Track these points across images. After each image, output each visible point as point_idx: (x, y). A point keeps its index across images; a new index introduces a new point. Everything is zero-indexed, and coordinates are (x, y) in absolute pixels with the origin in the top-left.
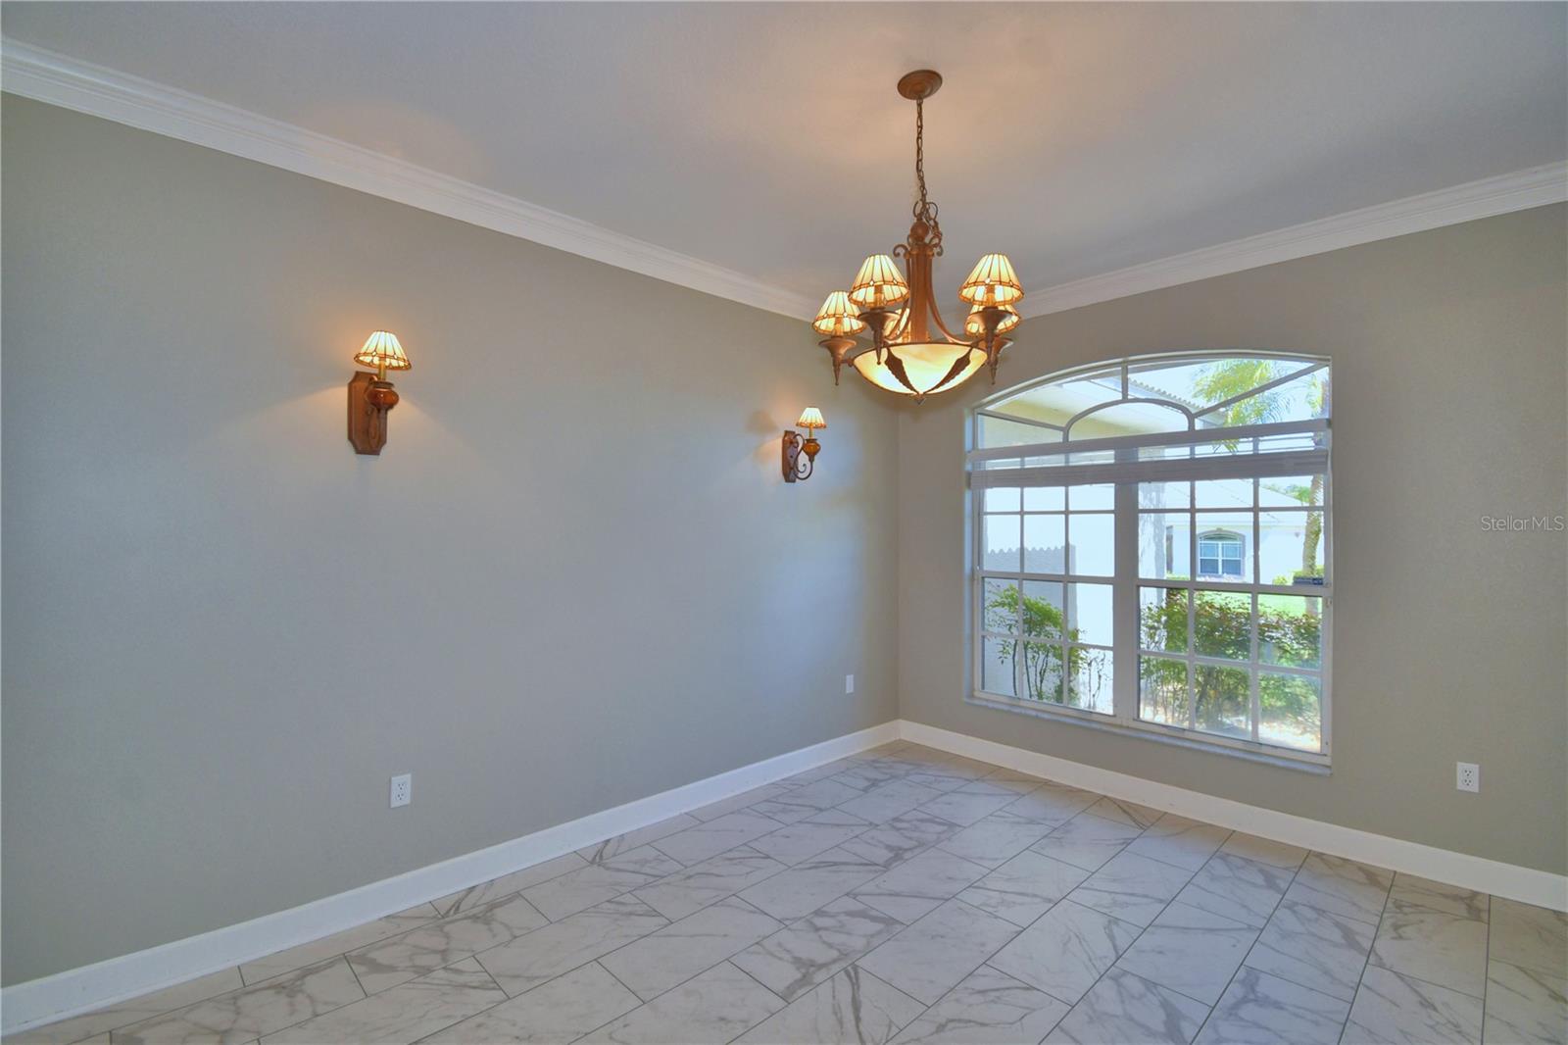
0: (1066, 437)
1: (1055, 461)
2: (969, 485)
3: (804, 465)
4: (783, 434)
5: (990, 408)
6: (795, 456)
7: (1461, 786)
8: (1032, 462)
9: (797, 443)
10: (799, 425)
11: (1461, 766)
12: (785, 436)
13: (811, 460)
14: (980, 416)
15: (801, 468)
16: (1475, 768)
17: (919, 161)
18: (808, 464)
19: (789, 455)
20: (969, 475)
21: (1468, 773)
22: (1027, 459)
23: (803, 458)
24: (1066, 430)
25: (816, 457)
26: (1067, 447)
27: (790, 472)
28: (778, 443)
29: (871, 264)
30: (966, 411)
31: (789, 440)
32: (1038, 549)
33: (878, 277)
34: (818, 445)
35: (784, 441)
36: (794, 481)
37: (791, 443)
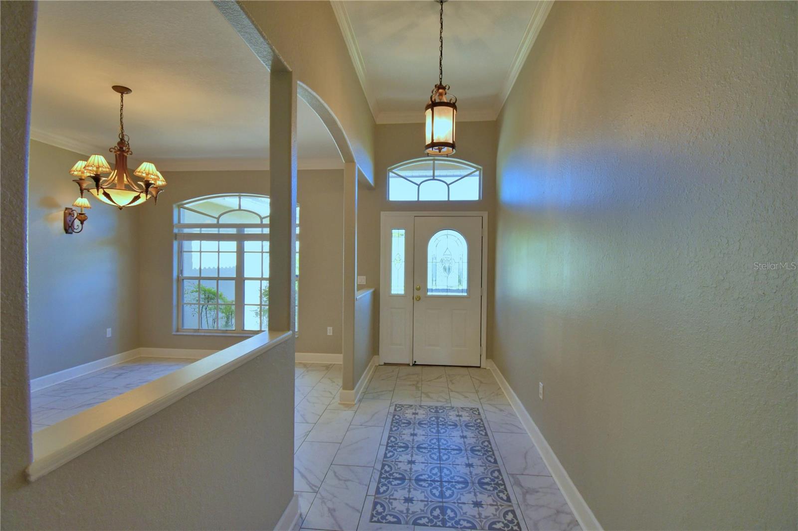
0: (218, 221)
1: (214, 231)
2: (176, 239)
3: (78, 226)
4: (64, 209)
5: (186, 206)
6: (72, 221)
7: (328, 334)
8: (205, 231)
9: (74, 214)
10: (73, 205)
11: (329, 328)
12: (66, 210)
13: (82, 223)
14: (181, 209)
15: (76, 227)
16: (331, 328)
17: (121, 118)
18: (80, 225)
19: (68, 221)
20: (176, 235)
21: (330, 330)
22: (203, 229)
23: (77, 222)
24: (218, 219)
25: (85, 222)
26: (218, 226)
27: (68, 228)
28: (61, 214)
29: (93, 158)
30: (174, 206)
31: (69, 213)
32: (207, 268)
33: (96, 163)
34: (86, 216)
35: (65, 213)
36: (71, 233)
37: (70, 214)
